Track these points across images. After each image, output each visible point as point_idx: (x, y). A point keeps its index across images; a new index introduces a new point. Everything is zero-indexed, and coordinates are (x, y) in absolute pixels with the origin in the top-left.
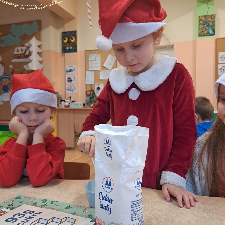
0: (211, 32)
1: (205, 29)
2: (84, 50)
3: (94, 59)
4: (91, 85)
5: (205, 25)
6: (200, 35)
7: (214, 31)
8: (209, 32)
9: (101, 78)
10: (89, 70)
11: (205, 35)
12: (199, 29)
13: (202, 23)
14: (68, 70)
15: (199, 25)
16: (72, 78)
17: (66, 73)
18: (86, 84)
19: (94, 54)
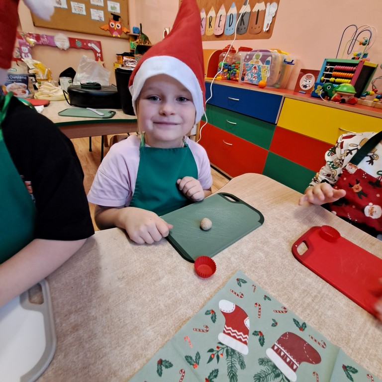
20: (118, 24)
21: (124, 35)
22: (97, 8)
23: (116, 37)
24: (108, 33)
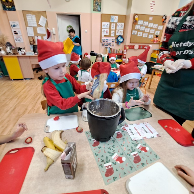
0: (99, 9)
1: (96, 7)
2: (22, 10)
3: (31, 18)
4: (32, 37)
5: (96, 4)
6: (94, 10)
7: (100, 8)
8: (98, 9)
9: (38, 33)
10: (29, 26)
11: (97, 10)
12: (93, 7)
13: (95, 2)
14: (12, 25)
15: (94, 4)
16: (17, 32)
17: (11, 27)
18: (29, 36)
19: (30, 14)
20: (157, 39)
21: (158, 42)
22: (152, 34)
23: (155, 43)
24: (153, 42)
